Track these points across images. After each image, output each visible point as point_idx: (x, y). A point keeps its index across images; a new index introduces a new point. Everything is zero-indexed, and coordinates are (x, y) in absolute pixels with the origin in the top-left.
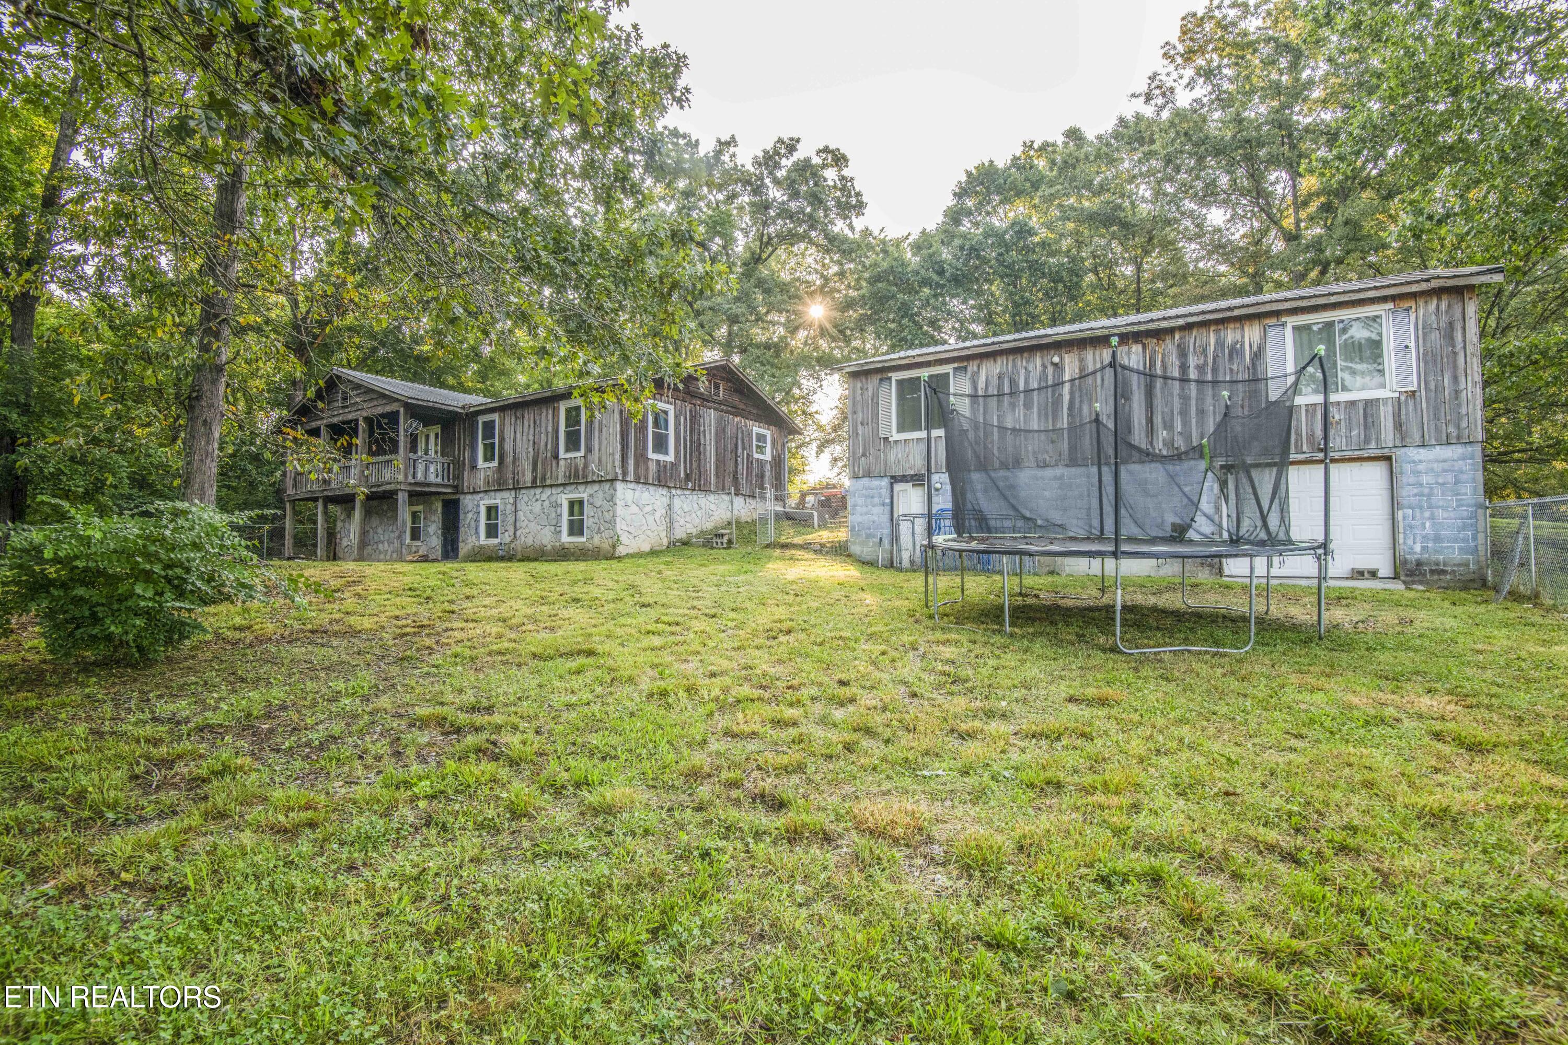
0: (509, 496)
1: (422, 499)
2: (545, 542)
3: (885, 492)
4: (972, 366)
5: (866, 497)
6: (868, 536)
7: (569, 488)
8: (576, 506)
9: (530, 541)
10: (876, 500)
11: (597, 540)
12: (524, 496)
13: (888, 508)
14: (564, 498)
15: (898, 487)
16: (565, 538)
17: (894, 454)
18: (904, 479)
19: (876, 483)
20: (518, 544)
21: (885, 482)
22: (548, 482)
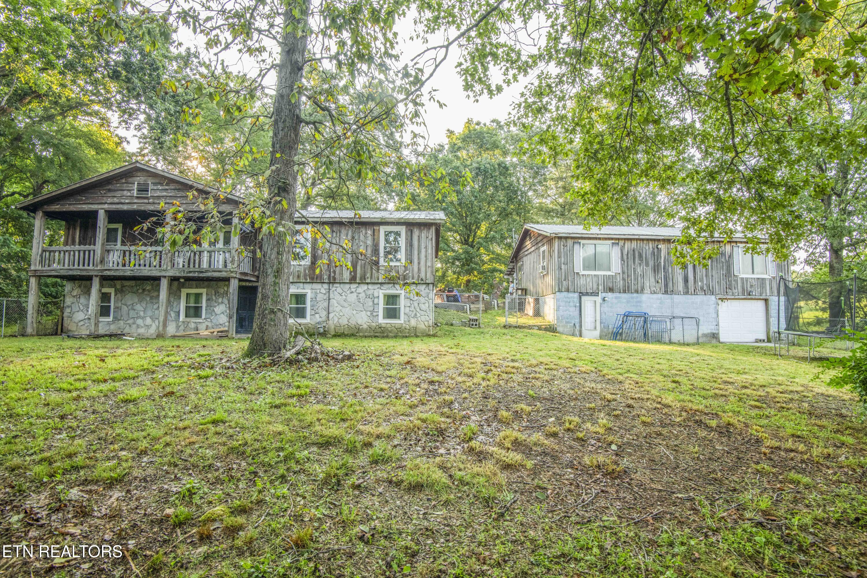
0: (323, 288)
1: (206, 283)
2: (360, 322)
3: (577, 300)
4: (621, 243)
5: (566, 302)
6: (567, 322)
7: (386, 286)
8: (391, 299)
9: (344, 321)
10: (572, 304)
11: (413, 322)
12: (337, 289)
13: (578, 309)
14: (381, 293)
15: (583, 298)
16: (382, 320)
17: (582, 281)
18: (587, 294)
19: (571, 295)
20: (332, 324)
21: (576, 295)
22: (368, 281)
